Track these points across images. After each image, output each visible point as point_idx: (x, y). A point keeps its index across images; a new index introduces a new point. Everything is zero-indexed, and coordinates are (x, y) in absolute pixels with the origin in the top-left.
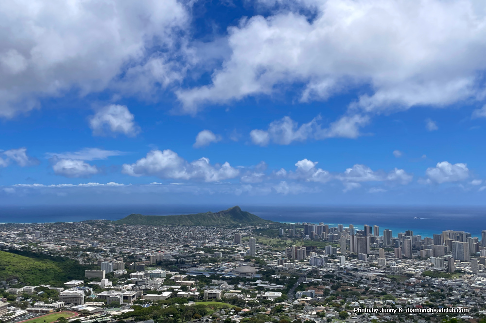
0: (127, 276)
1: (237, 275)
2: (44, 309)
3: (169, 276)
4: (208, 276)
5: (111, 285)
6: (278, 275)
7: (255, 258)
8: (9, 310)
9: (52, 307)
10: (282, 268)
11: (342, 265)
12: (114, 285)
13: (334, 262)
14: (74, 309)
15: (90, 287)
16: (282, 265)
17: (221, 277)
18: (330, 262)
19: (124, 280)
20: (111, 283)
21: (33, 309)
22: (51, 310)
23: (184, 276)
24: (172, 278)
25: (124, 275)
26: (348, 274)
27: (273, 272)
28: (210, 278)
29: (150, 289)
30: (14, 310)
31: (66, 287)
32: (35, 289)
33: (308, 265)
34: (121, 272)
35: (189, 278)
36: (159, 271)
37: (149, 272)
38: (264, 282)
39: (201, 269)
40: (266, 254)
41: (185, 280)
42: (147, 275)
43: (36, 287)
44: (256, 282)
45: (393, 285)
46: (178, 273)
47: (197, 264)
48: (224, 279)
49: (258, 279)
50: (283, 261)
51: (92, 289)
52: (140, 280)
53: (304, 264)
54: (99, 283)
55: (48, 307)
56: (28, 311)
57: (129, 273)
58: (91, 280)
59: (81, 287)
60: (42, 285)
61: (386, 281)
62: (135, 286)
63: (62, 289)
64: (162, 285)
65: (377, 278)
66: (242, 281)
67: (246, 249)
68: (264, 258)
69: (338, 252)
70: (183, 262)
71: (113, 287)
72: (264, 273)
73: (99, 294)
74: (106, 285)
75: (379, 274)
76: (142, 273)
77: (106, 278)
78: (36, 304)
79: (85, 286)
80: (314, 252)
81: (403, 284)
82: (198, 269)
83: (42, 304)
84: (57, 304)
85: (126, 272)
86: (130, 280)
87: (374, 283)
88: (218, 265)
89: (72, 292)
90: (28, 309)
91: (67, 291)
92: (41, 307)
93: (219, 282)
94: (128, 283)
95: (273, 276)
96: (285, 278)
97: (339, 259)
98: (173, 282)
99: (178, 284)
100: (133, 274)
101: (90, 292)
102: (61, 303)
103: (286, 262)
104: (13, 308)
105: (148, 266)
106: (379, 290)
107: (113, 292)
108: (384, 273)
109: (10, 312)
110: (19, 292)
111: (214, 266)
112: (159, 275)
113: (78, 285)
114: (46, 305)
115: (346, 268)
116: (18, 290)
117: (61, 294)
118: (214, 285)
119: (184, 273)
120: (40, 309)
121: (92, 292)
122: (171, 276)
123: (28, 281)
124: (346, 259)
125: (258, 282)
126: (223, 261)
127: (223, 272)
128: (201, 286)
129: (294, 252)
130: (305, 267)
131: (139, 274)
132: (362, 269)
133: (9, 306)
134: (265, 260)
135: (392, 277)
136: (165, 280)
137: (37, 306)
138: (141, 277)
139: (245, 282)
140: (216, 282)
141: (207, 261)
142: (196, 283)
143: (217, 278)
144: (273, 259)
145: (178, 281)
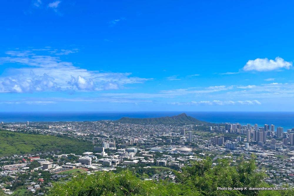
0: (116, 151)
1: (179, 152)
2: (71, 166)
3: (139, 151)
4: (161, 152)
5: (107, 155)
6: (204, 153)
7: (191, 143)
8: (53, 166)
9: (75, 165)
10: (207, 149)
11: (246, 148)
12: (108, 155)
13: (241, 146)
14: (85, 167)
15: (95, 156)
16: (207, 147)
17: (169, 153)
18: (239, 146)
19: (115, 153)
20: (107, 154)
21: (65, 166)
22: (74, 167)
23: (147, 152)
24: (141, 153)
25: (114, 150)
26: (249, 154)
27: (201, 152)
28: (163, 154)
29: (127, 158)
30: (55, 166)
31: (83, 155)
32: (67, 156)
33: (224, 148)
34: (113, 148)
35: (150, 153)
36: (134, 148)
37: (128, 149)
38: (194, 157)
39: (158, 148)
40: (198, 141)
41: (148, 154)
42: (126, 150)
43: (68, 155)
44: (190, 157)
45: (278, 161)
46: (144, 150)
47: (156, 145)
48: (170, 154)
49: (191, 155)
50: (208, 145)
51: (96, 157)
52: (122, 153)
53: (222, 147)
54: (100, 154)
55: (73, 165)
56: (63, 167)
57: (117, 149)
58: (96, 152)
59: (91, 156)
60: (71, 154)
61: (274, 158)
62: (119, 156)
63: (81, 156)
64: (134, 156)
65: (268, 157)
66: (181, 156)
67: (187, 138)
68: (197, 143)
69: (244, 141)
70: (148, 144)
71: (107, 156)
72: (195, 152)
73: (99, 160)
74: (104, 155)
75: (270, 154)
76: (124, 150)
77: (105, 151)
78: (66, 164)
79: (93, 155)
80: (228, 141)
81: (285, 161)
82: (157, 148)
83: (70, 164)
84: (78, 164)
85: (116, 149)
86: (117, 153)
87: (265, 159)
88: (168, 146)
89: (85, 158)
90: (63, 166)
91: (83, 157)
92: (69, 165)
93: (167, 156)
94: (116, 155)
95: (200, 154)
96: (208, 155)
97: (245, 144)
98: (141, 155)
99: (143, 156)
100: (119, 150)
101: (95, 158)
102: (79, 163)
103: (210, 145)
104: (55, 165)
105: (129, 146)
106: (268, 164)
107: (107, 159)
108: (273, 154)
109: (53, 167)
110: (59, 157)
111: (166, 147)
112: (133, 151)
113: (90, 155)
114: (72, 164)
115: (248, 150)
116: (59, 156)
117: (80, 159)
118: (164, 157)
119: (148, 150)
120: (68, 166)
121: (96, 159)
122: (140, 151)
123: (65, 151)
124: (250, 145)
125: (191, 156)
126: (172, 144)
127: (171, 151)
128: (156, 158)
129: (216, 140)
130: (222, 149)
131: (122, 150)
132: (259, 151)
133: (53, 164)
134: (198, 144)
135: (278, 156)
136: (136, 154)
137: (68, 165)
138: (123, 151)
139: (183, 156)
140: (166, 156)
141: (162, 144)
142: (154, 156)
143: (166, 154)
144: (202, 144)
145: (144, 155)
